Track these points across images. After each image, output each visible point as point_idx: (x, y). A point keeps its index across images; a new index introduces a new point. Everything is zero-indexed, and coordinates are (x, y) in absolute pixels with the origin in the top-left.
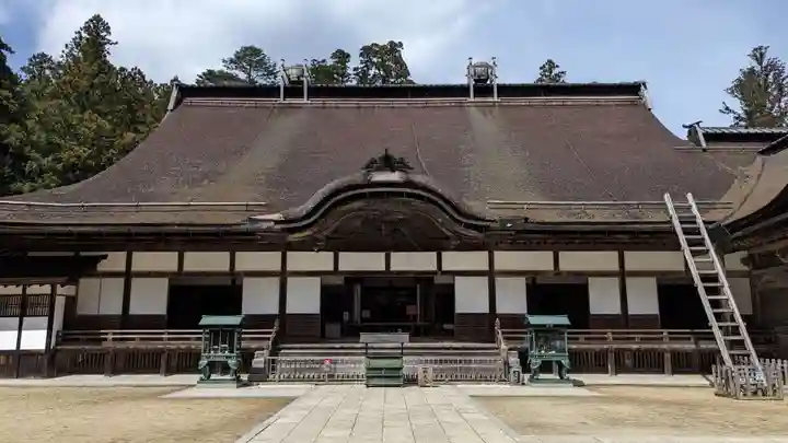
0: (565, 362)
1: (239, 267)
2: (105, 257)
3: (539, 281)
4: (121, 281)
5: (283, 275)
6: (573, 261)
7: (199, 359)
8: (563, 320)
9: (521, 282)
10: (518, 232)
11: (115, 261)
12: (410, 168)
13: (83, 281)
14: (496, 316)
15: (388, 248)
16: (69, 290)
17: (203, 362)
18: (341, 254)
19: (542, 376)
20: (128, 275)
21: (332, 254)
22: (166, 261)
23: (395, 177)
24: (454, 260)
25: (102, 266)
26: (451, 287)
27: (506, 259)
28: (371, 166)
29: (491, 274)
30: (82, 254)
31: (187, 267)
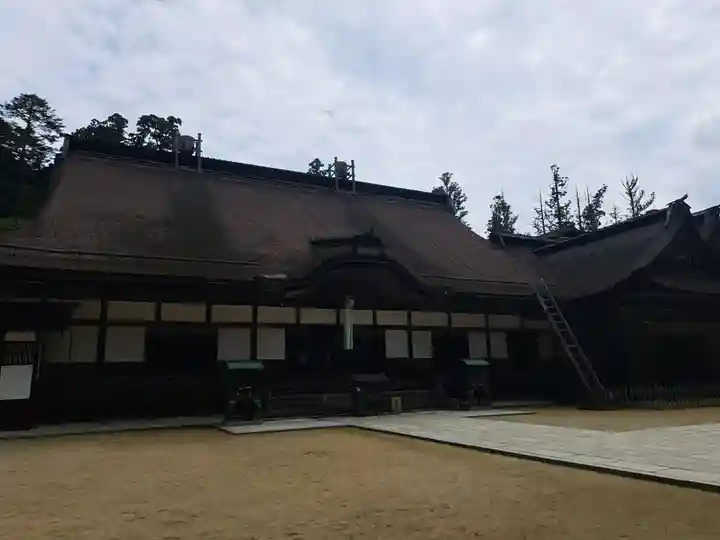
1: (215, 318)
2: (78, 305)
4: (95, 329)
5: (254, 326)
6: (460, 320)
9: (429, 335)
11: (90, 308)
14: (413, 360)
20: (103, 323)
21: (294, 309)
22: (145, 310)
23: (375, 252)
24: (385, 318)
25: (78, 314)
27: (420, 318)
29: (409, 328)
30: (52, 300)
31: (165, 317)
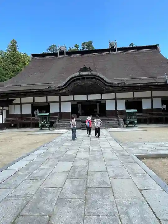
0: (136, 122)
1: (48, 101)
2: (15, 99)
3: (129, 101)
4: (19, 105)
5: (60, 102)
6: (138, 95)
7: (39, 124)
8: (135, 110)
9: (124, 101)
10: (123, 87)
11: (17, 100)
12: (91, 70)
13: (10, 106)
14: (117, 110)
15: (87, 93)
16: (6, 108)
17: (40, 125)
18: (75, 96)
19: (129, 126)
20: (21, 104)
21: (72, 96)
22: (30, 100)
24: (105, 96)
25: (14, 102)
26: (105, 103)
27: (119, 95)
28: (81, 70)
29: (115, 99)
30: (9, 99)
31: (35, 101)
